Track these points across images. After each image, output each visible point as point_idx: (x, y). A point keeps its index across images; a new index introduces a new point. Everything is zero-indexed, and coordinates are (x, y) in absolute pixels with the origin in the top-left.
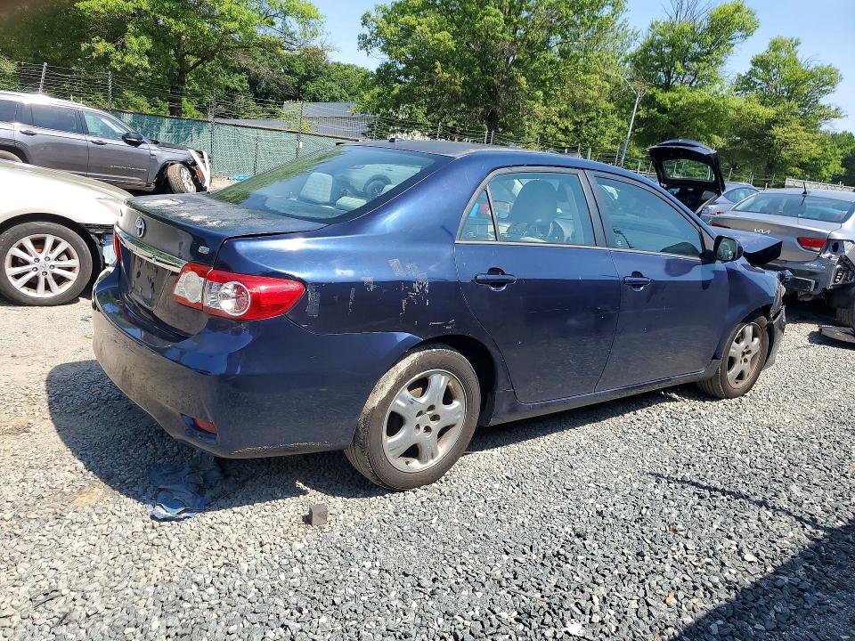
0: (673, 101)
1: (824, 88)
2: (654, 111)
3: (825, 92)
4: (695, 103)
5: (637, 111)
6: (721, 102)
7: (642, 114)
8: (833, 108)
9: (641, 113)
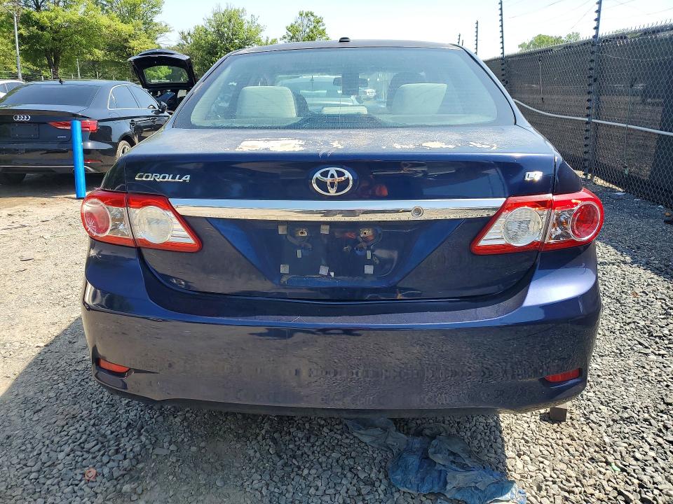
0: (51, 20)
1: (154, 10)
2: (34, 29)
3: (155, 12)
4: (70, 21)
5: (18, 30)
6: (94, 20)
7: (24, 32)
8: (164, 25)
9: (22, 31)
